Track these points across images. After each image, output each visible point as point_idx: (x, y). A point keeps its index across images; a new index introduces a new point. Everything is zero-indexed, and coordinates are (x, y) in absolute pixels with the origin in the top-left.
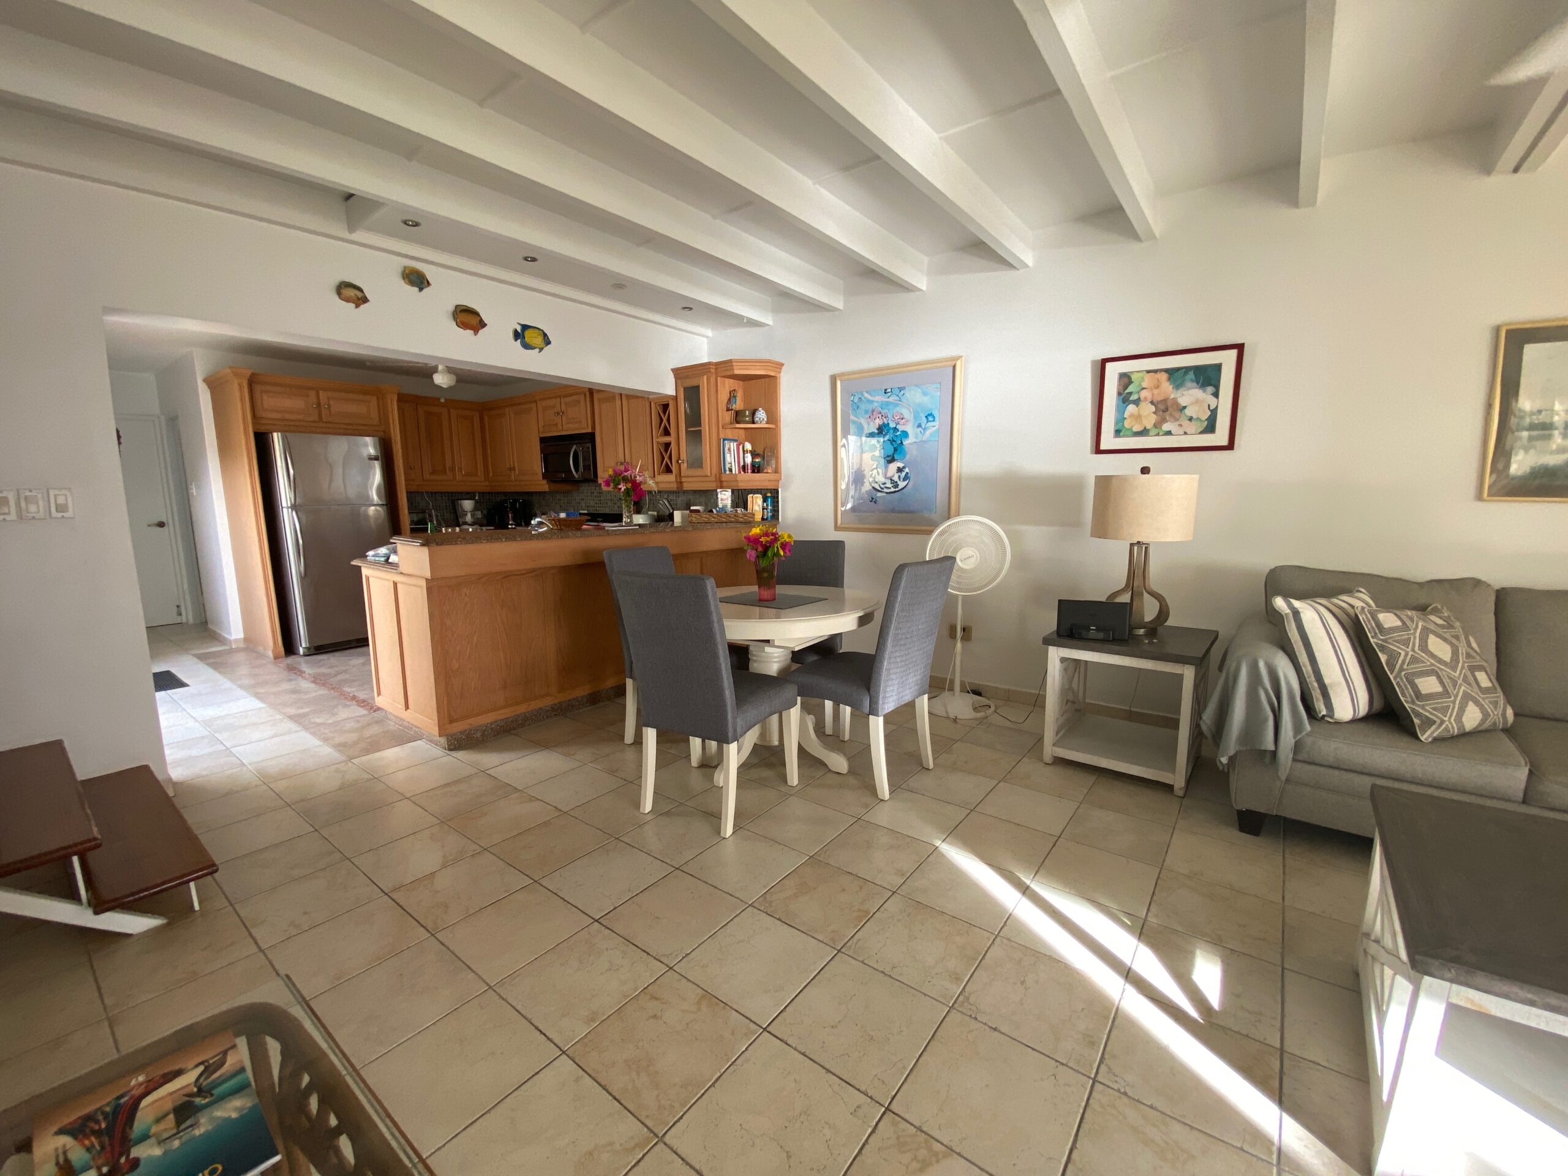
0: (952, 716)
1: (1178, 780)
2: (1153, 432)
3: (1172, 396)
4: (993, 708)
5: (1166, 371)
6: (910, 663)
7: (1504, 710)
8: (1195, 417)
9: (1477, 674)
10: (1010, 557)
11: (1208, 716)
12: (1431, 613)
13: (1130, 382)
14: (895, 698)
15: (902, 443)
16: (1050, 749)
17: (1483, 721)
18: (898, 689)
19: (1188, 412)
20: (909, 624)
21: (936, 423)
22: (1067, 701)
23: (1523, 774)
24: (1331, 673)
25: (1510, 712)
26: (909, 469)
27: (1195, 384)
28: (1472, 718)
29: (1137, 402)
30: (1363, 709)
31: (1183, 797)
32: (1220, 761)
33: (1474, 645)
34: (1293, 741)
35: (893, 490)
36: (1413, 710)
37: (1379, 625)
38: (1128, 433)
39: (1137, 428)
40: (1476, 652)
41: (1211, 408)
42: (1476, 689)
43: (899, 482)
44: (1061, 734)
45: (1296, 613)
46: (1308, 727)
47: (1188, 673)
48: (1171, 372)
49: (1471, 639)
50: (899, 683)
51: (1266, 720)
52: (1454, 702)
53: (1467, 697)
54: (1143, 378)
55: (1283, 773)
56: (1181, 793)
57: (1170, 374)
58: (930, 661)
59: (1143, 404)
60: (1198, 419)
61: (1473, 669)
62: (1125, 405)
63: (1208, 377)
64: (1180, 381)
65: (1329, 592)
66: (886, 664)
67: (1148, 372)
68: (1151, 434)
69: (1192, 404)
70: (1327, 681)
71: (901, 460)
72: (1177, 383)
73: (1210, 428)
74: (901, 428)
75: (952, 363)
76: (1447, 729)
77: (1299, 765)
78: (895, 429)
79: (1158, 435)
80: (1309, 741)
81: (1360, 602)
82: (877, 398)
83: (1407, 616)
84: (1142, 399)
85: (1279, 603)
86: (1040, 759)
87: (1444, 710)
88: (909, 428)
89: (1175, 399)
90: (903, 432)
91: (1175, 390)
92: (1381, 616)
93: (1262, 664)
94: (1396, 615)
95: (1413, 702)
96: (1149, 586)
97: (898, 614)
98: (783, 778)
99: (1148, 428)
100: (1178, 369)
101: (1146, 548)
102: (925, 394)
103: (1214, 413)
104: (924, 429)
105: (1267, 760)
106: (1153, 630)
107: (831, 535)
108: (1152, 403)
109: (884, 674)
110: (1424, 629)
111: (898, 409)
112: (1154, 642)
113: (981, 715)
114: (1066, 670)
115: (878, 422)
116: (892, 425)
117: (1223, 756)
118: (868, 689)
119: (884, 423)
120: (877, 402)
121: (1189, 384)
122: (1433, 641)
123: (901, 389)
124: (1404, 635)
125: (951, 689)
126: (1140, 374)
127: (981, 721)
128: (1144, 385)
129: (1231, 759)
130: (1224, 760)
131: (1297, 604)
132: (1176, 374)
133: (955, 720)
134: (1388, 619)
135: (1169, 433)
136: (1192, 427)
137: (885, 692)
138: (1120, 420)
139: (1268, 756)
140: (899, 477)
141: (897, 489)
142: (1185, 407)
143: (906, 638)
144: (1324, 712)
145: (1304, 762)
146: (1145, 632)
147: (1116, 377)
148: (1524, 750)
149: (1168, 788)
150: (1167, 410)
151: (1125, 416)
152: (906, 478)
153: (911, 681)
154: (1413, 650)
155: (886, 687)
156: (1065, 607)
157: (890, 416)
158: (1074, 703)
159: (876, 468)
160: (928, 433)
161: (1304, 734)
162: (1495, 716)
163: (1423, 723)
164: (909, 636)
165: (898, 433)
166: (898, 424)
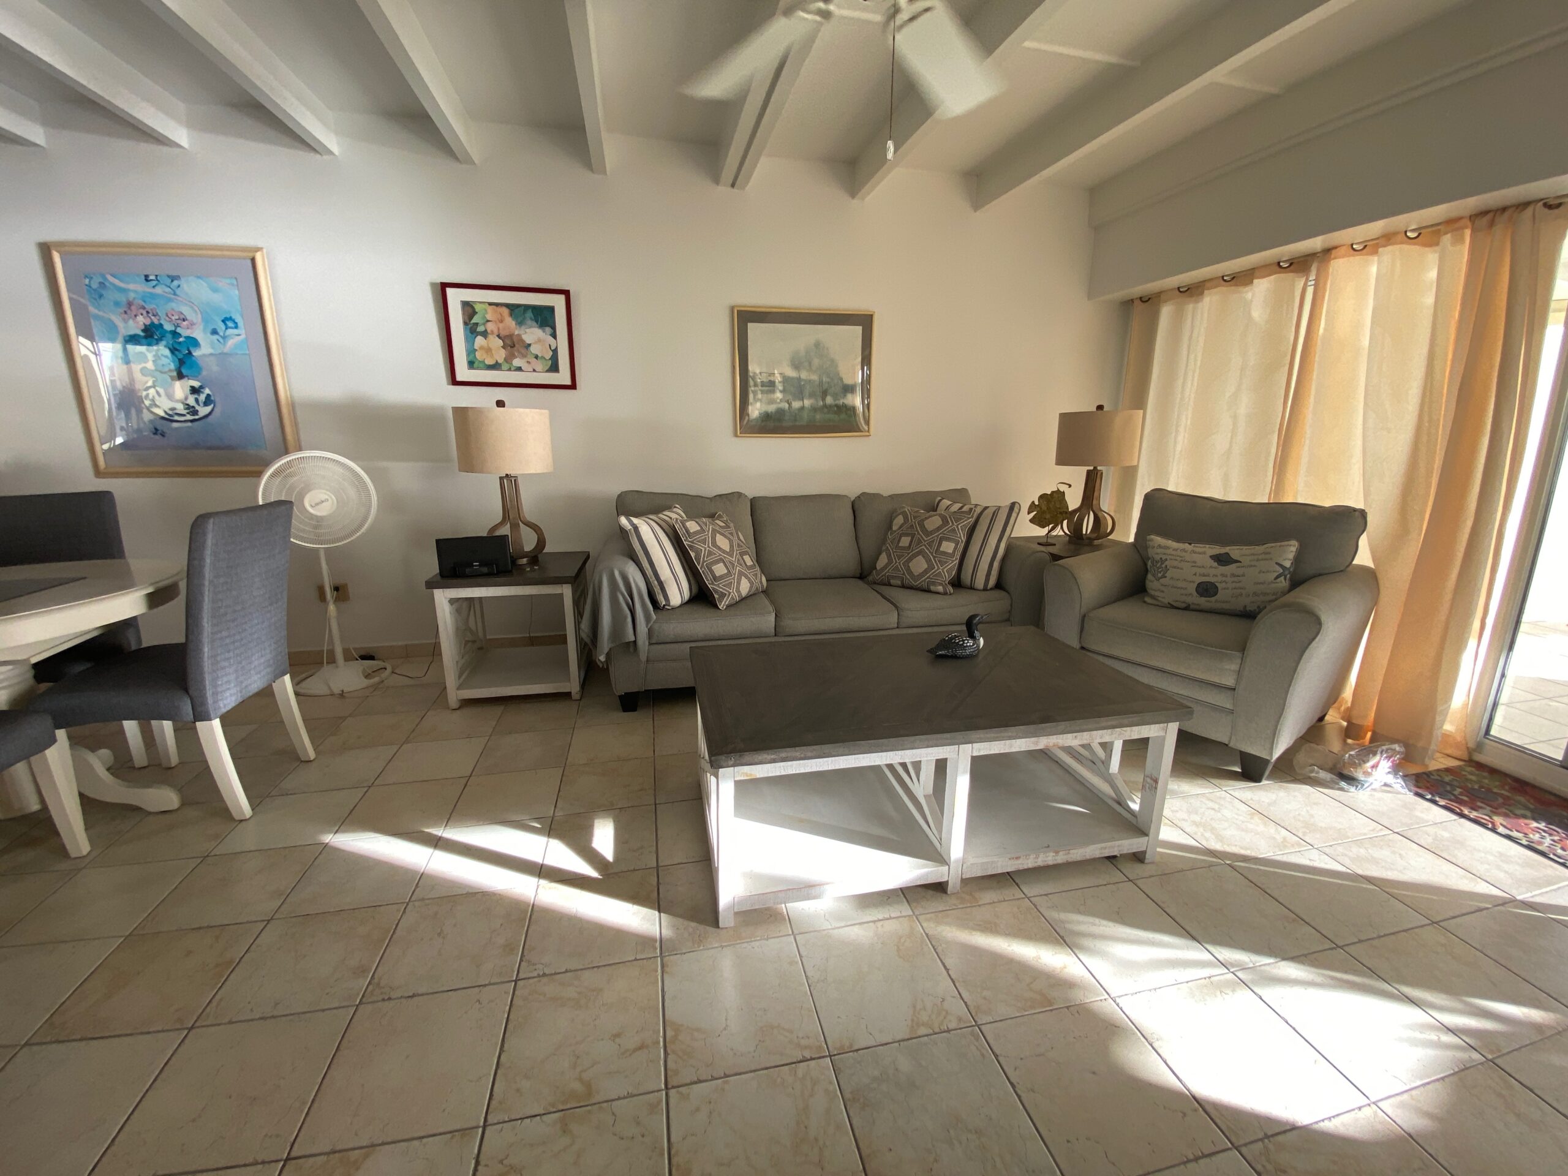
0: (337, 691)
1: (573, 686)
2: (505, 366)
3: (516, 333)
4: (389, 670)
5: (507, 305)
6: (250, 642)
7: (761, 579)
8: (540, 355)
9: (744, 557)
10: (376, 498)
11: (585, 625)
12: (717, 519)
13: (474, 313)
14: (233, 691)
15: (190, 353)
16: (454, 695)
17: (751, 587)
18: (237, 678)
19: (534, 349)
20: (234, 593)
21: (241, 331)
22: (467, 642)
23: (772, 617)
24: (665, 573)
25: (764, 579)
26: (211, 390)
27: (534, 324)
28: (745, 587)
29: (485, 334)
30: (687, 595)
31: (581, 700)
32: (599, 660)
33: (742, 538)
34: (646, 630)
35: (189, 417)
36: (714, 589)
37: (687, 531)
38: (481, 365)
39: (489, 361)
40: (742, 542)
41: (553, 348)
42: (745, 568)
43: (197, 407)
44: (464, 677)
45: (636, 528)
46: (654, 617)
47: (567, 591)
48: (512, 308)
49: (740, 534)
50: (236, 671)
51: (626, 618)
52: (734, 579)
53: (741, 574)
54: (486, 310)
55: (643, 657)
56: (577, 697)
57: (512, 310)
58: (284, 633)
59: (490, 337)
60: (543, 358)
61: (742, 554)
62: (474, 336)
63: (543, 317)
64: (521, 319)
65: (657, 511)
66: (206, 650)
67: (490, 304)
68: (503, 367)
69: (536, 343)
70: (662, 579)
71: (195, 378)
72: (519, 320)
73: (554, 368)
74: (184, 332)
75: (251, 255)
76: (732, 598)
77: (653, 647)
78: (175, 334)
79: (510, 370)
80: (656, 627)
81: (675, 515)
82: (131, 286)
83: (703, 522)
84: (489, 331)
85: (623, 520)
86: (447, 707)
87: (729, 585)
88: (198, 334)
89: (519, 335)
90: (188, 338)
91: (518, 327)
92: (688, 524)
93: (617, 573)
94: (697, 522)
95: (713, 584)
96: (524, 517)
97: (211, 582)
98: (62, 852)
99: (499, 361)
100: (518, 306)
101: (515, 480)
102: (215, 290)
103: (555, 352)
104: (224, 338)
105: (632, 649)
106: (535, 558)
107: (89, 483)
108: (498, 336)
109: (207, 664)
110: (713, 530)
111: (173, 305)
112: (535, 570)
113: (376, 679)
114: (458, 611)
115: (142, 320)
116: (168, 327)
117: (601, 655)
118: (186, 690)
119: (152, 323)
120: (135, 292)
121: (529, 322)
122: (719, 537)
123: (173, 278)
124: (702, 536)
125: (332, 660)
126: (483, 306)
127: (375, 687)
128: (489, 317)
129: (608, 655)
130: (602, 658)
131: (635, 521)
132: (516, 311)
133: (342, 695)
134: (693, 526)
135: (519, 369)
136: (539, 366)
137: (215, 686)
138: (471, 351)
139: (631, 644)
140: (197, 400)
141: (197, 417)
142: (529, 345)
143: (235, 611)
144: (664, 603)
145: (657, 644)
146: (528, 560)
147: (459, 307)
148: (772, 602)
149: (567, 695)
150: (514, 346)
151: (476, 348)
152: (208, 401)
153: (256, 663)
154: (709, 547)
155: (215, 679)
156: (445, 547)
157: (162, 314)
158: (474, 642)
159: (154, 387)
160: (231, 343)
161: (652, 622)
162: (757, 584)
163: (720, 596)
164: (239, 608)
165: (181, 340)
166: (177, 326)
